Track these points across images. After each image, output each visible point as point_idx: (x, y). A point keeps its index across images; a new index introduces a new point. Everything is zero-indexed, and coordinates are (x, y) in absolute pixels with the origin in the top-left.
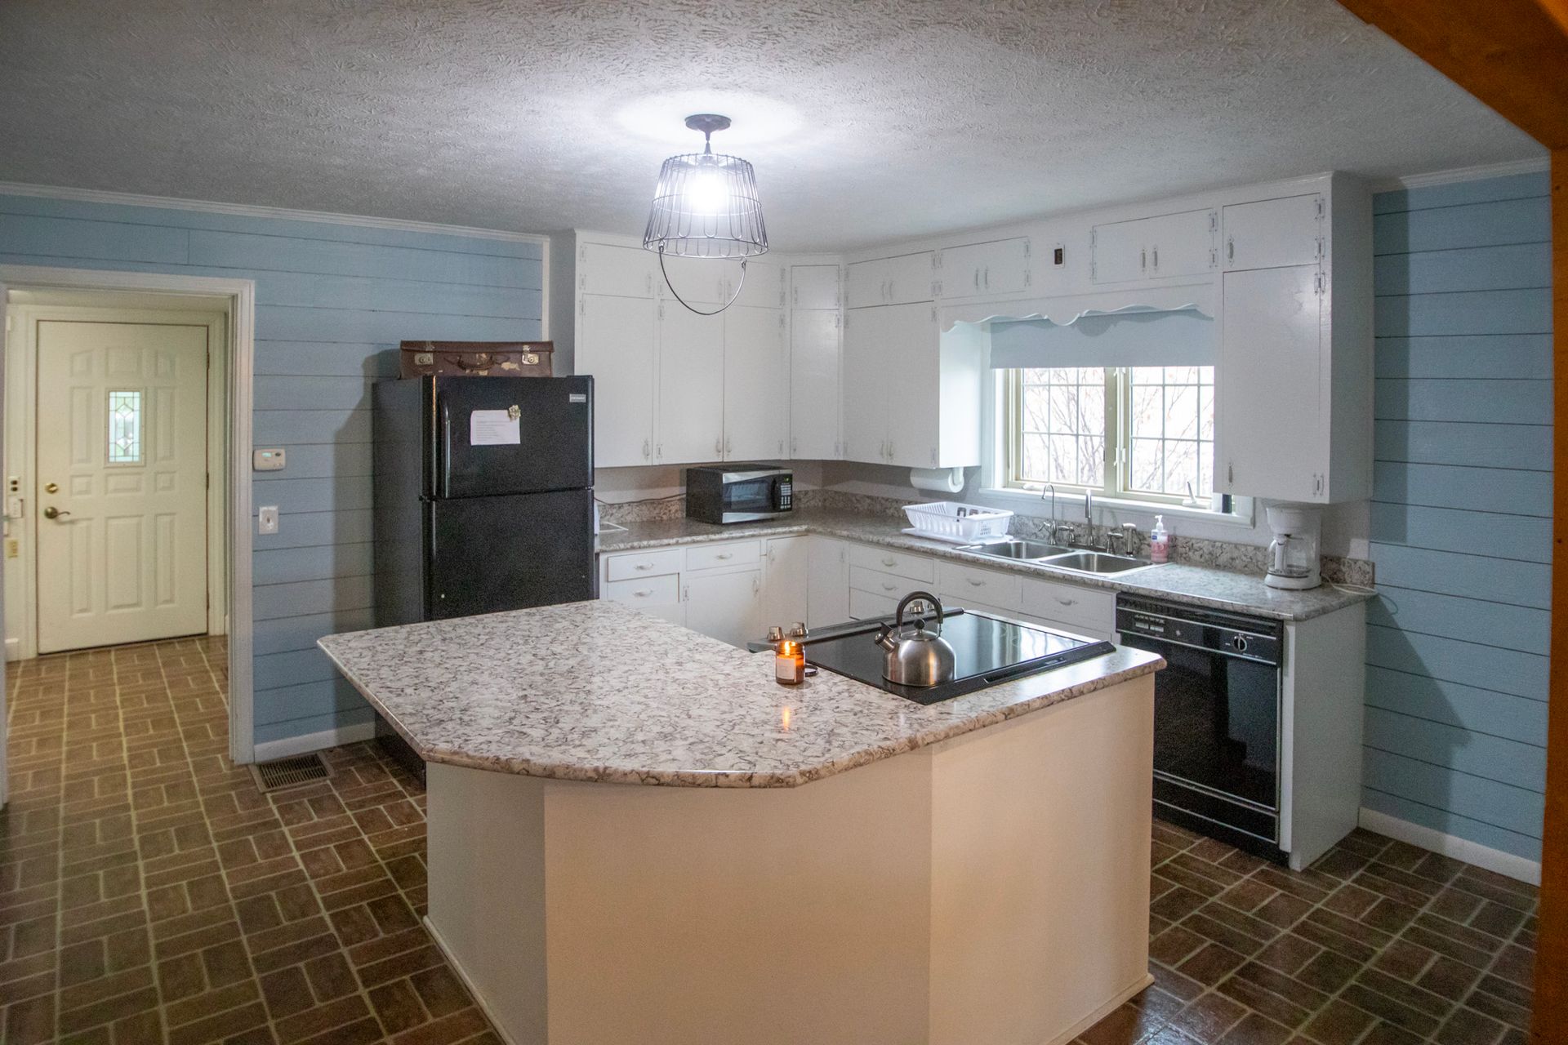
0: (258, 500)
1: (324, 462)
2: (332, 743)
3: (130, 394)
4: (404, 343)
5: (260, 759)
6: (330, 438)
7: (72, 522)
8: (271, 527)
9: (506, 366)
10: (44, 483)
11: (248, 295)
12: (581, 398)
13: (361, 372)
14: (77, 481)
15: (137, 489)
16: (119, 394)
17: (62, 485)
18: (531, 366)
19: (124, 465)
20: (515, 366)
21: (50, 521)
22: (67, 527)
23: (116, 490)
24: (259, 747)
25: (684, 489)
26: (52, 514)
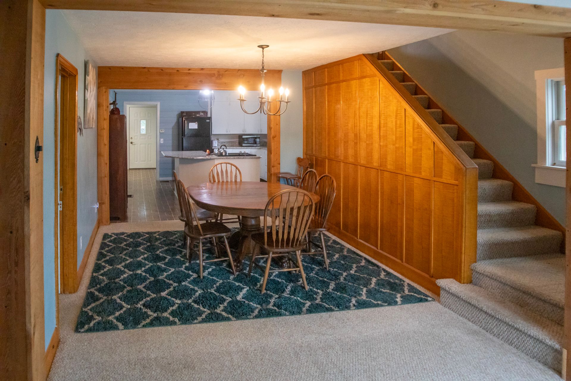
0: (160, 138)
1: (170, 132)
2: (171, 180)
3: (144, 121)
4: (181, 112)
5: (160, 180)
6: (171, 128)
7: (135, 145)
8: (162, 142)
9: (197, 115)
10: (130, 137)
11: (159, 104)
12: (209, 121)
13: (176, 116)
14: (135, 137)
15: (145, 139)
16: (142, 121)
17: (133, 138)
18: (202, 115)
19: (143, 134)
20: (199, 115)
21: (131, 144)
22: (134, 146)
23: (142, 139)
24: (160, 178)
25: (238, 140)
26: (132, 143)
